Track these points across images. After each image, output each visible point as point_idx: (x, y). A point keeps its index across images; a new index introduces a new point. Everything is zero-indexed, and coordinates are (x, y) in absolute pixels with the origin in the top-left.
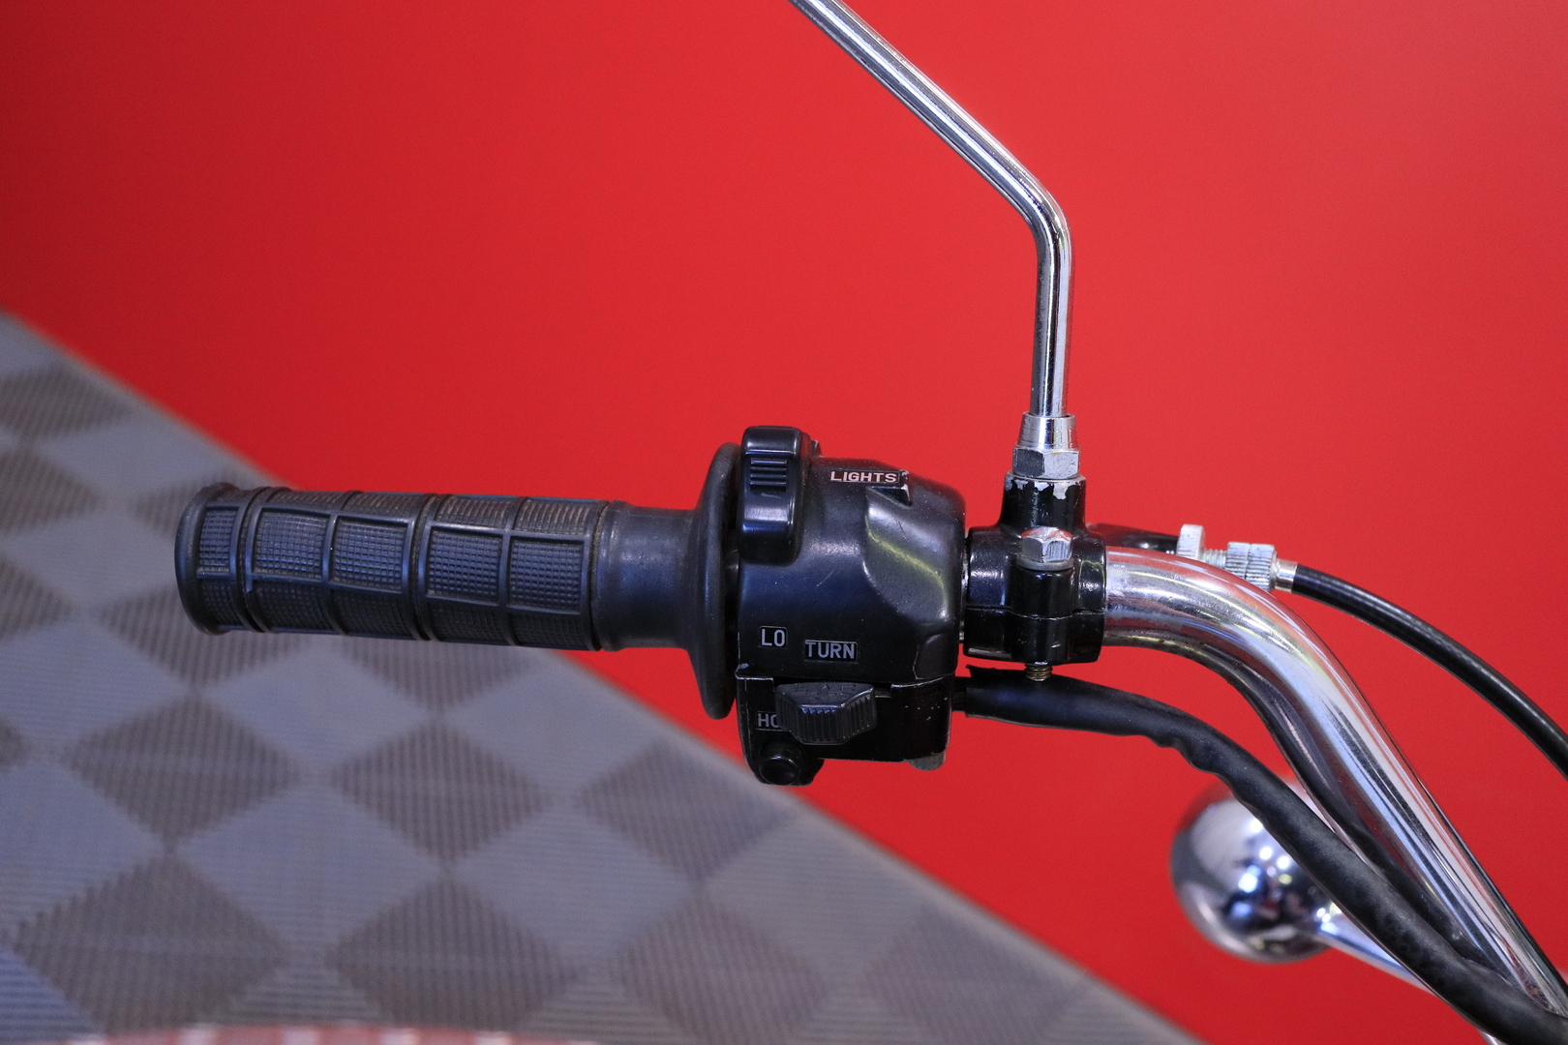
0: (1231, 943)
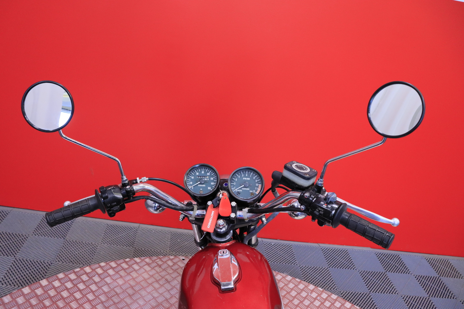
0: (155, 212)
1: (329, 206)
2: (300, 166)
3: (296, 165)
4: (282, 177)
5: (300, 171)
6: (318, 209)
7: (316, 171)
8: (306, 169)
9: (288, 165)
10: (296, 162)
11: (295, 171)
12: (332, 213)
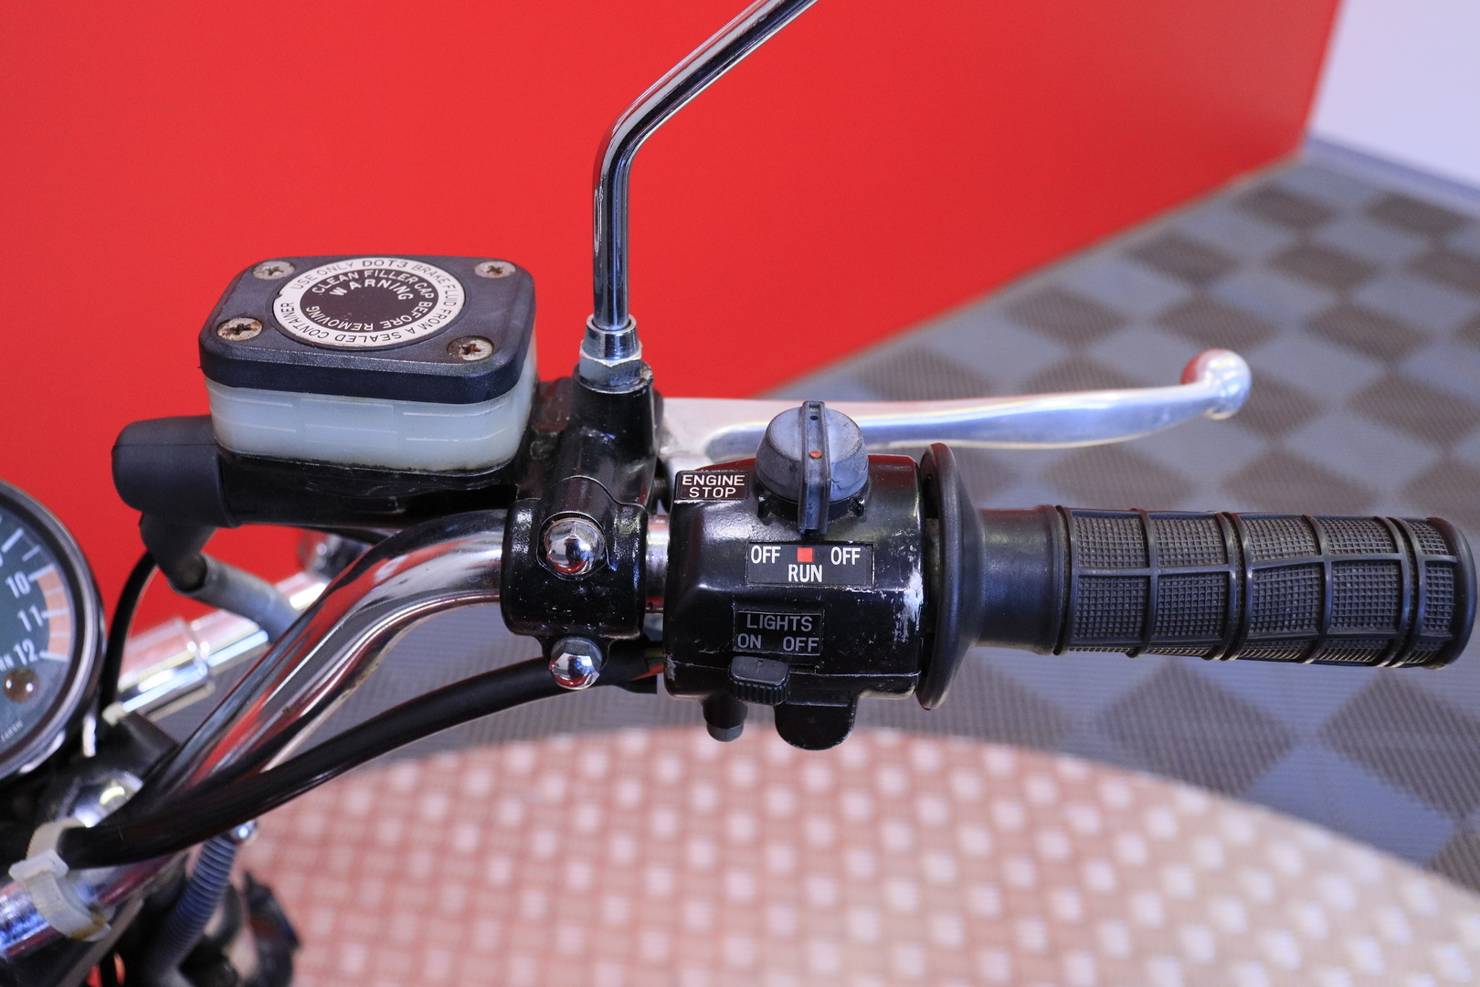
1: (845, 555)
2: (345, 285)
3: (308, 300)
4: (221, 461)
5: (381, 339)
6: (756, 632)
7: (508, 269)
8: (419, 298)
9: (241, 335)
10: (286, 269)
11: (337, 361)
12: (901, 607)
